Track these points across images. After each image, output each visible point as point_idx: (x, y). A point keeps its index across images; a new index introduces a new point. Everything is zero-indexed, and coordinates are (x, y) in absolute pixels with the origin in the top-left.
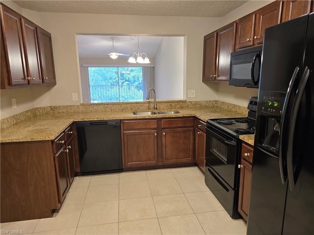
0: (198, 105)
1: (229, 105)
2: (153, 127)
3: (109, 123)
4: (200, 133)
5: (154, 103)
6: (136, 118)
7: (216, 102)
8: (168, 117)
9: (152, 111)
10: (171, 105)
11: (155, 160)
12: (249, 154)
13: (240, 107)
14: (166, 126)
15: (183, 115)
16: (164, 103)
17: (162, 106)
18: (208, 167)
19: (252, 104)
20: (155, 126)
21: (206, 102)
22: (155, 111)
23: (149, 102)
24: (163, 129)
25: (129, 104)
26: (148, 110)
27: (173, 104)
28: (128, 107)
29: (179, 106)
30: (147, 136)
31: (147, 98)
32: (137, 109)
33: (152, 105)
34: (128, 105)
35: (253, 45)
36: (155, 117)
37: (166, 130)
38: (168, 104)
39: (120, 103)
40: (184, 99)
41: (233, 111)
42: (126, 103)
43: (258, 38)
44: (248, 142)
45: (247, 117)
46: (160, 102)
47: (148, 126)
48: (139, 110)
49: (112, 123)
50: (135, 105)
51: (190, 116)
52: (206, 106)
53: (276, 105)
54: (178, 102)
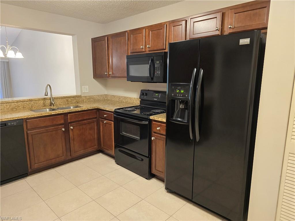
0: (92, 99)
1: (119, 97)
2: (59, 123)
3: (9, 124)
4: (106, 122)
5: (50, 99)
6: (41, 115)
7: (106, 95)
8: (74, 111)
9: (49, 107)
10: (67, 100)
11: (64, 155)
12: (159, 128)
13: (130, 98)
14: (72, 120)
15: (88, 108)
16: (60, 98)
17: (58, 102)
18: (119, 149)
19: (143, 95)
20: (62, 122)
21: (98, 96)
22: (52, 107)
23: (44, 98)
24: (70, 123)
25: (21, 103)
26: (44, 107)
27: (70, 100)
28: (19, 105)
29: (75, 101)
30: (54, 132)
31: (45, 94)
32: (31, 107)
33: (48, 102)
34: (19, 103)
35: (145, 52)
36: (62, 113)
37: (72, 124)
38: (65, 100)
39: (9, 102)
40: (78, 94)
41: (125, 102)
42: (17, 101)
43: (150, 47)
44: (158, 120)
45: (140, 105)
46: (56, 98)
47: (55, 123)
48: (33, 107)
49: (12, 123)
50: (28, 103)
51: (94, 108)
52: (98, 99)
53: (182, 92)
54: (74, 97)
